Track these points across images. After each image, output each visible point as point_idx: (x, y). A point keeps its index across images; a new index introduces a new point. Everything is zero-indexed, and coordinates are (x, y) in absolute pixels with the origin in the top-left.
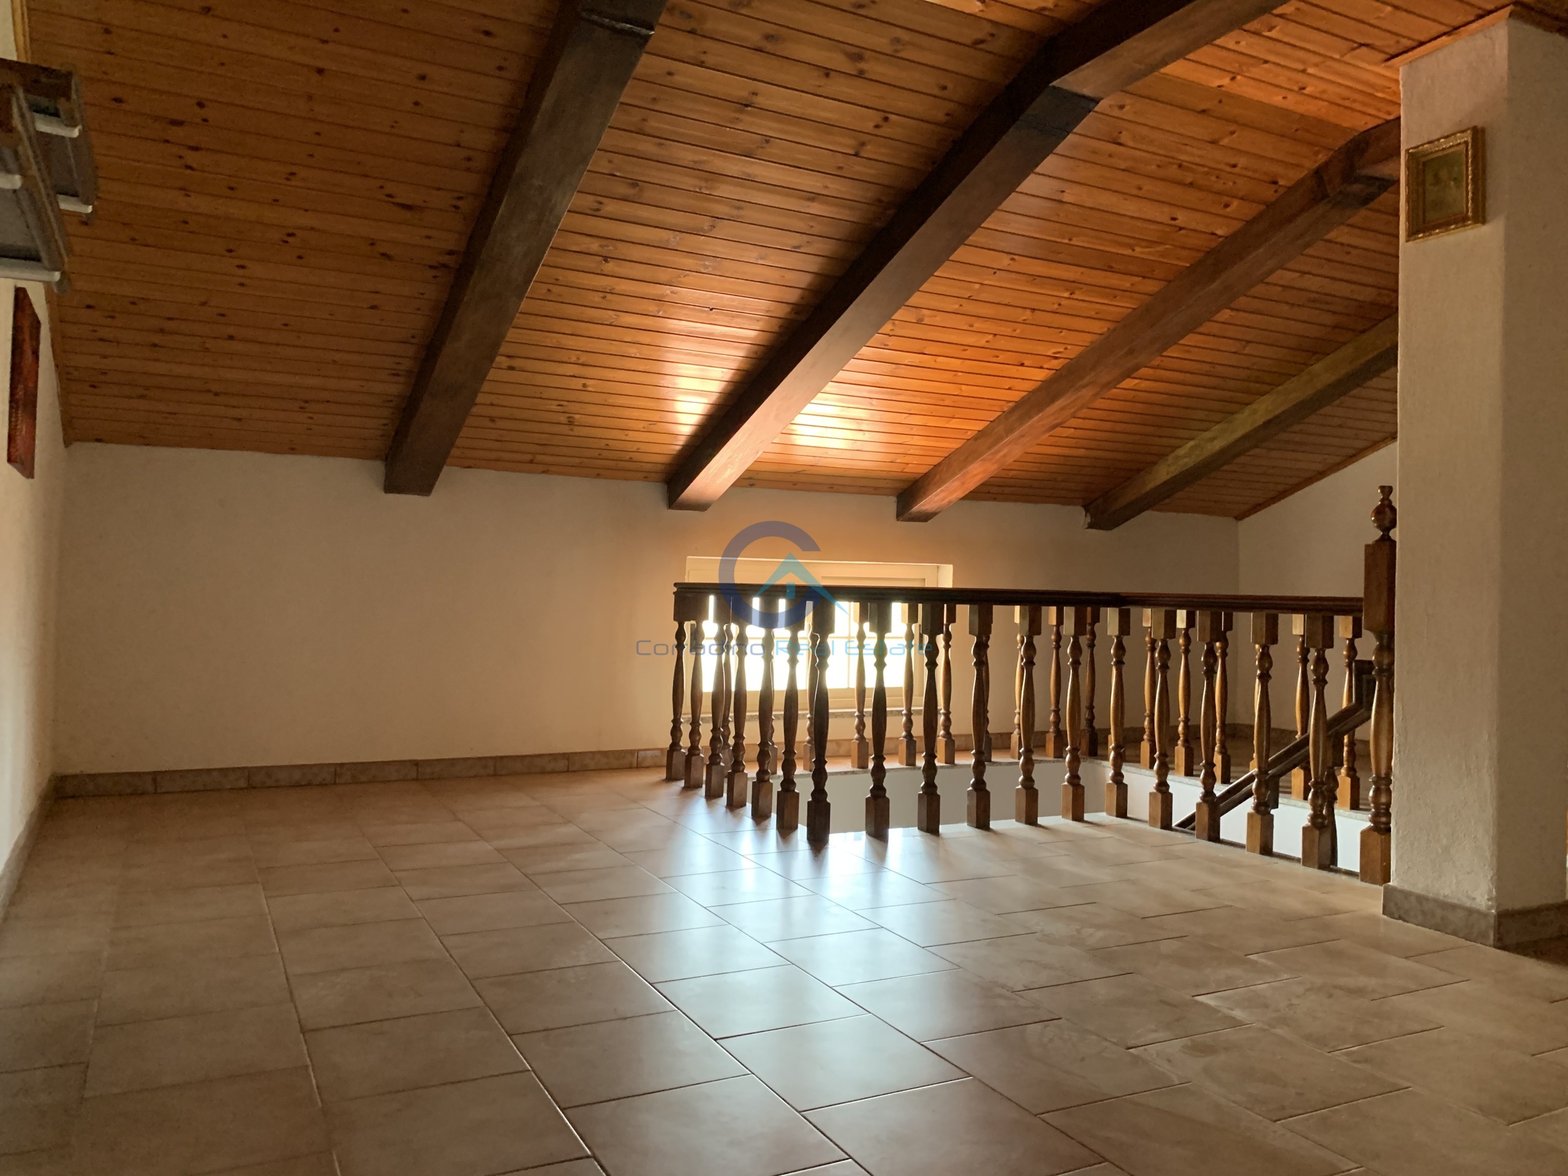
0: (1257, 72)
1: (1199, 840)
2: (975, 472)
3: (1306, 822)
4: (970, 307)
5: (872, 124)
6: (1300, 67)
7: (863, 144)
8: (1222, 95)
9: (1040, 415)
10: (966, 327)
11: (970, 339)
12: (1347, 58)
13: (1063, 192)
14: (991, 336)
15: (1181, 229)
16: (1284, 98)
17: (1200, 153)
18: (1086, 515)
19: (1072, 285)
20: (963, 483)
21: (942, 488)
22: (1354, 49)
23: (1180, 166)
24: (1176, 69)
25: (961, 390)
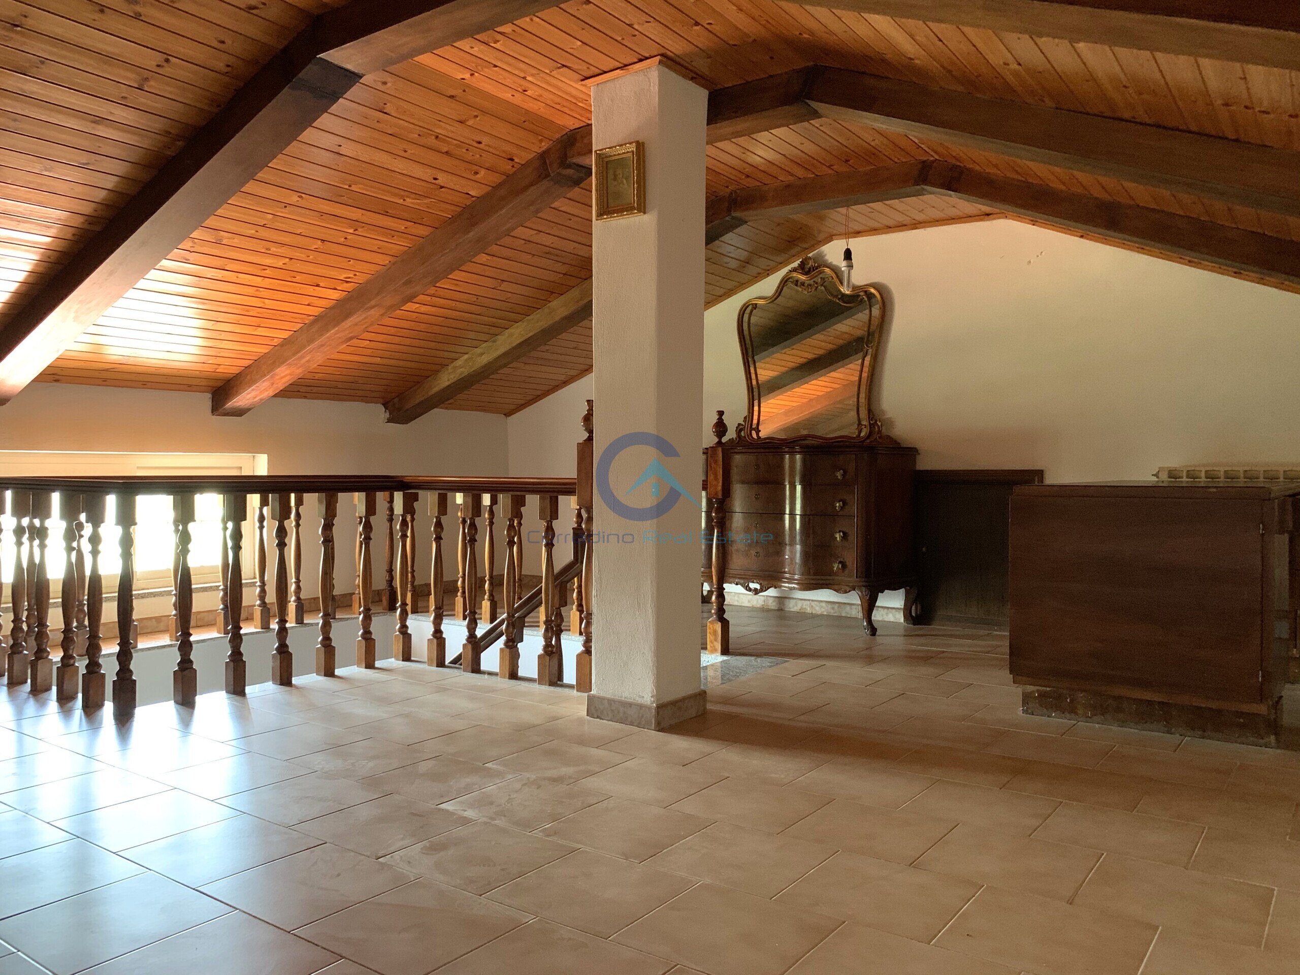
0: (487, 72)
1: (465, 673)
2: (283, 375)
3: (540, 651)
4: (263, 233)
5: (155, 63)
6: (522, 75)
7: (147, 79)
8: (465, 87)
9: (337, 329)
10: (263, 251)
11: (268, 261)
12: (554, 73)
13: (340, 146)
14: (288, 260)
15: (442, 187)
16: (513, 96)
17: (452, 129)
18: (385, 411)
19: (356, 223)
20: (273, 384)
21: (252, 388)
22: (559, 68)
23: (437, 137)
24: (426, 59)
25: (264, 303)
